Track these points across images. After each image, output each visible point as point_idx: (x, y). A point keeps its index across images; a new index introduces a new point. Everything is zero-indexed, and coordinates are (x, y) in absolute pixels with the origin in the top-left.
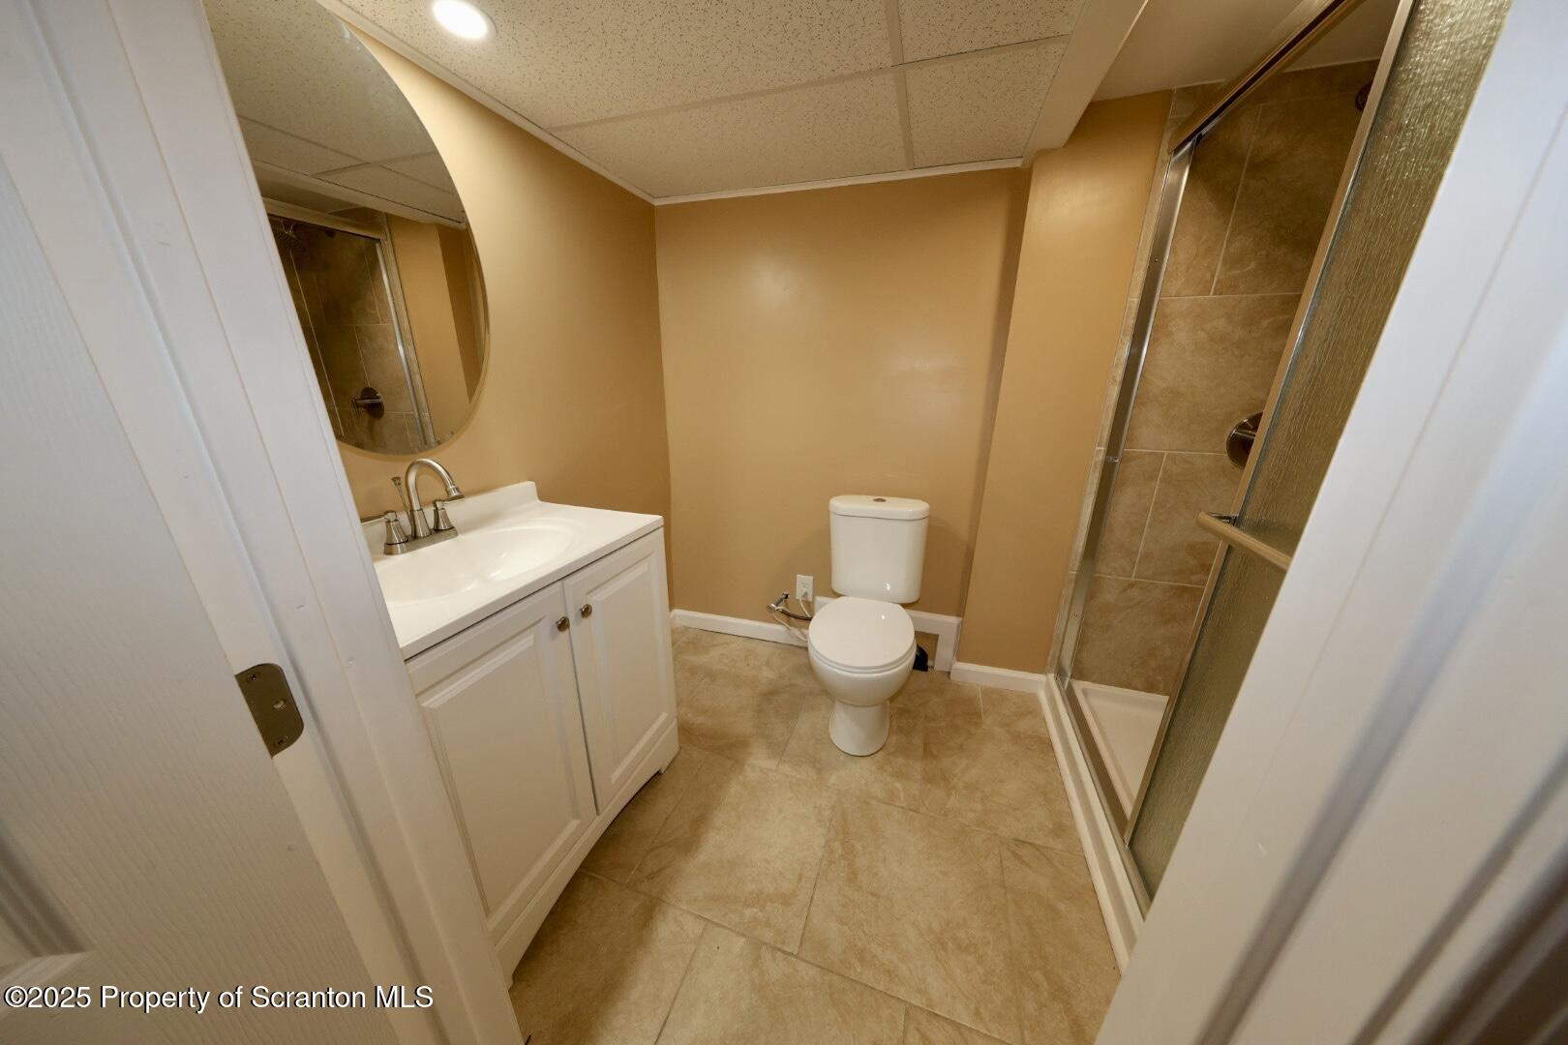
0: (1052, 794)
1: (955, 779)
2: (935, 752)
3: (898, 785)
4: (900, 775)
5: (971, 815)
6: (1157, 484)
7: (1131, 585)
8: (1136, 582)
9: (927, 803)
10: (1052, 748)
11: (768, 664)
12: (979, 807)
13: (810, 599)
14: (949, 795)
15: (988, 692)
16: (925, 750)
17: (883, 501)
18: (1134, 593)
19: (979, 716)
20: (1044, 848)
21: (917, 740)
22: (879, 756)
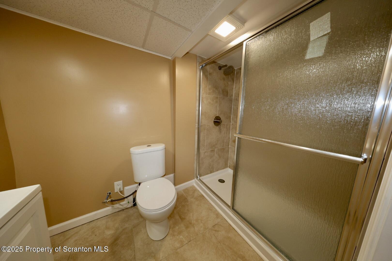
0: (211, 208)
1: (193, 221)
2: (183, 217)
3: (181, 237)
4: (180, 233)
5: (202, 229)
6: (206, 131)
7: (205, 152)
8: (206, 151)
9: (191, 235)
10: (203, 196)
11: (108, 228)
12: (202, 225)
13: (122, 190)
14: (194, 227)
15: (184, 190)
16: (181, 219)
17: (150, 146)
18: (206, 154)
19: (186, 198)
20: (218, 223)
21: (177, 217)
22: (171, 232)
